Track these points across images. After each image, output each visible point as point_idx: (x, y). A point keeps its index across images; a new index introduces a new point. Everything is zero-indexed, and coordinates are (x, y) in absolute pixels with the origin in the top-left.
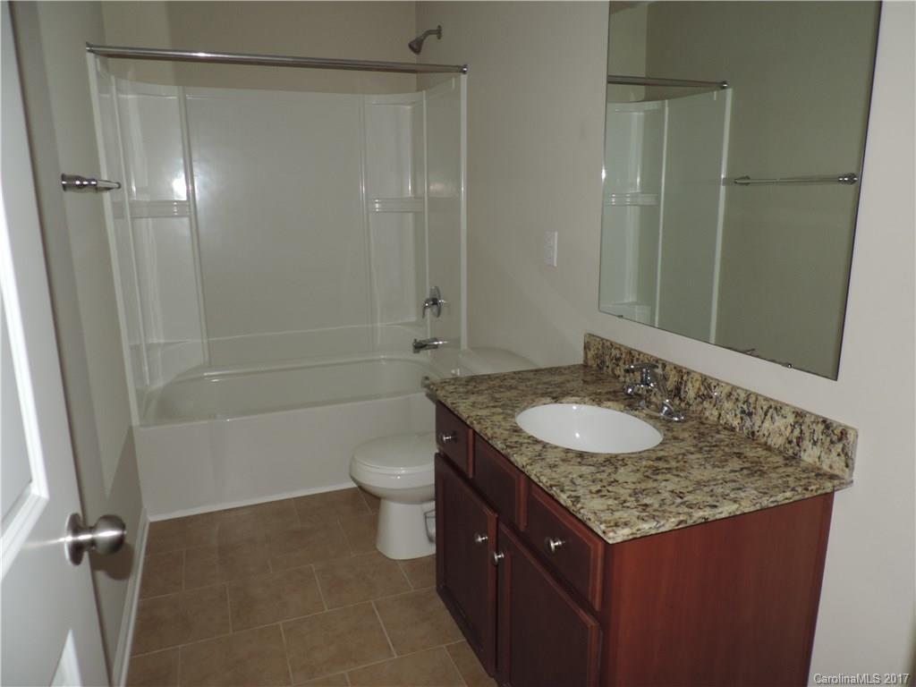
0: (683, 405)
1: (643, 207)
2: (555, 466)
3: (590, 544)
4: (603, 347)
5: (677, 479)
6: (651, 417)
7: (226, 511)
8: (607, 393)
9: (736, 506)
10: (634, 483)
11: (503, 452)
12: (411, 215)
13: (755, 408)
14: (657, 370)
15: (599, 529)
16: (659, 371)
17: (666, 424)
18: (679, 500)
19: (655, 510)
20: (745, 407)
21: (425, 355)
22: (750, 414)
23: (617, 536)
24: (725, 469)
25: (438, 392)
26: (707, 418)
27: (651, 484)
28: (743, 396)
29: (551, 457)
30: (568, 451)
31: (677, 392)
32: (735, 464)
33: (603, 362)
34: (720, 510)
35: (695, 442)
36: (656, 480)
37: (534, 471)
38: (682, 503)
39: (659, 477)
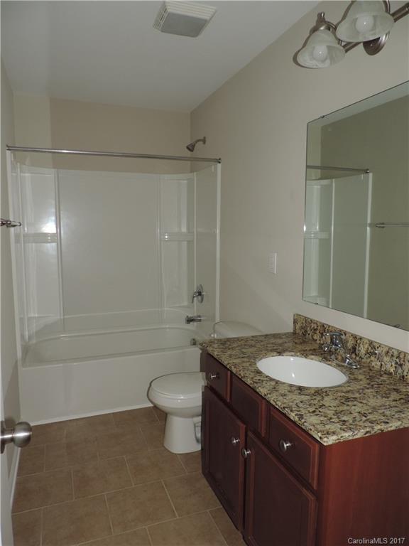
0: (358, 358)
1: (320, 240)
2: (285, 395)
3: (310, 446)
4: (306, 322)
5: (361, 405)
6: (339, 366)
7: (70, 420)
8: (310, 350)
9: (400, 423)
10: (335, 407)
11: (252, 386)
12: (186, 243)
13: (404, 361)
14: (342, 337)
15: (317, 436)
16: (343, 337)
17: (348, 370)
18: (364, 418)
19: (351, 425)
20: (398, 360)
21: (193, 326)
22: (401, 365)
23: (329, 441)
24: (390, 399)
25: (208, 348)
26: (373, 367)
27: (345, 408)
28: (396, 353)
29: (282, 389)
30: (291, 386)
31: (354, 350)
32: (394, 396)
33: (306, 331)
34: (391, 425)
35: (368, 381)
36: (348, 405)
37: (272, 398)
38: (367, 420)
39: (349, 403)
